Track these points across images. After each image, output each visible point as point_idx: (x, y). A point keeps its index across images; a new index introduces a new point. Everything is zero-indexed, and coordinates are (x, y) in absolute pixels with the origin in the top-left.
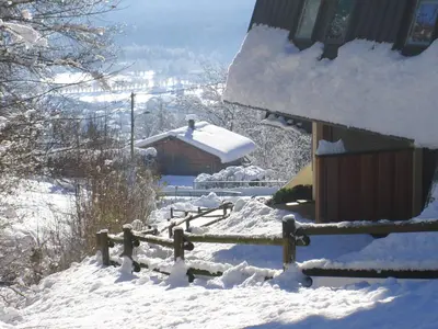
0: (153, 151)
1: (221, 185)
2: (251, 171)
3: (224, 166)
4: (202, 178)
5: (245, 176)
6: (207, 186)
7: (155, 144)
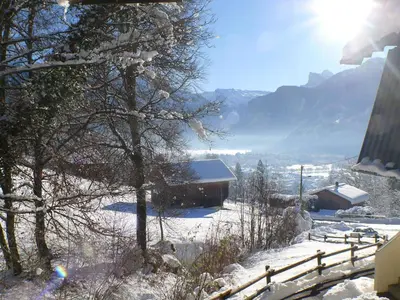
0: (316, 197)
1: (349, 216)
2: (366, 209)
3: (352, 206)
4: (339, 212)
5: (363, 212)
6: (342, 217)
7: (318, 194)
